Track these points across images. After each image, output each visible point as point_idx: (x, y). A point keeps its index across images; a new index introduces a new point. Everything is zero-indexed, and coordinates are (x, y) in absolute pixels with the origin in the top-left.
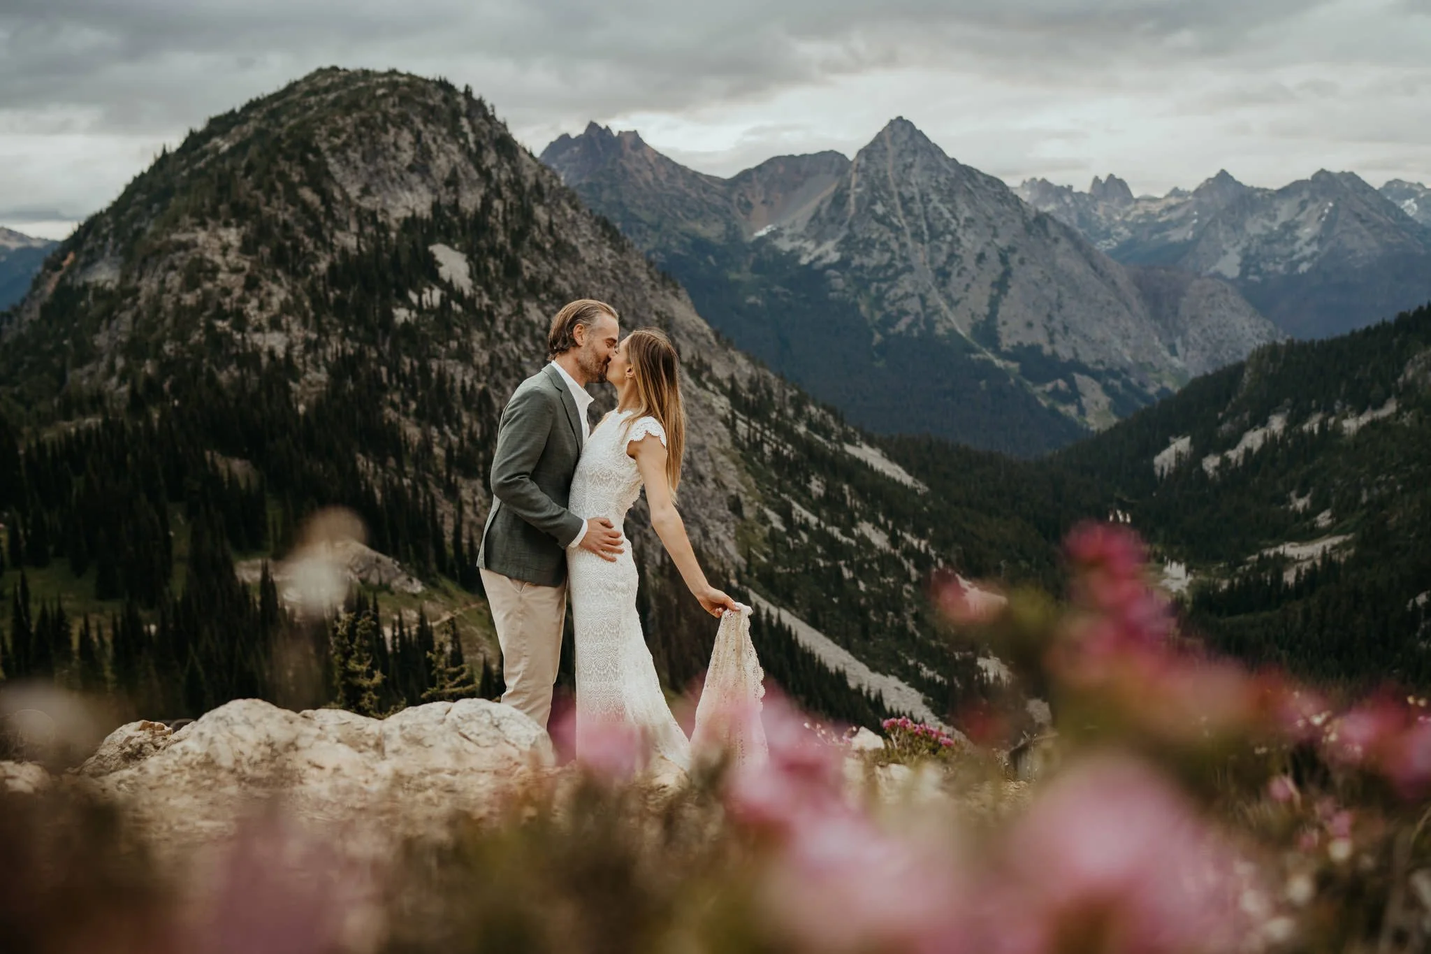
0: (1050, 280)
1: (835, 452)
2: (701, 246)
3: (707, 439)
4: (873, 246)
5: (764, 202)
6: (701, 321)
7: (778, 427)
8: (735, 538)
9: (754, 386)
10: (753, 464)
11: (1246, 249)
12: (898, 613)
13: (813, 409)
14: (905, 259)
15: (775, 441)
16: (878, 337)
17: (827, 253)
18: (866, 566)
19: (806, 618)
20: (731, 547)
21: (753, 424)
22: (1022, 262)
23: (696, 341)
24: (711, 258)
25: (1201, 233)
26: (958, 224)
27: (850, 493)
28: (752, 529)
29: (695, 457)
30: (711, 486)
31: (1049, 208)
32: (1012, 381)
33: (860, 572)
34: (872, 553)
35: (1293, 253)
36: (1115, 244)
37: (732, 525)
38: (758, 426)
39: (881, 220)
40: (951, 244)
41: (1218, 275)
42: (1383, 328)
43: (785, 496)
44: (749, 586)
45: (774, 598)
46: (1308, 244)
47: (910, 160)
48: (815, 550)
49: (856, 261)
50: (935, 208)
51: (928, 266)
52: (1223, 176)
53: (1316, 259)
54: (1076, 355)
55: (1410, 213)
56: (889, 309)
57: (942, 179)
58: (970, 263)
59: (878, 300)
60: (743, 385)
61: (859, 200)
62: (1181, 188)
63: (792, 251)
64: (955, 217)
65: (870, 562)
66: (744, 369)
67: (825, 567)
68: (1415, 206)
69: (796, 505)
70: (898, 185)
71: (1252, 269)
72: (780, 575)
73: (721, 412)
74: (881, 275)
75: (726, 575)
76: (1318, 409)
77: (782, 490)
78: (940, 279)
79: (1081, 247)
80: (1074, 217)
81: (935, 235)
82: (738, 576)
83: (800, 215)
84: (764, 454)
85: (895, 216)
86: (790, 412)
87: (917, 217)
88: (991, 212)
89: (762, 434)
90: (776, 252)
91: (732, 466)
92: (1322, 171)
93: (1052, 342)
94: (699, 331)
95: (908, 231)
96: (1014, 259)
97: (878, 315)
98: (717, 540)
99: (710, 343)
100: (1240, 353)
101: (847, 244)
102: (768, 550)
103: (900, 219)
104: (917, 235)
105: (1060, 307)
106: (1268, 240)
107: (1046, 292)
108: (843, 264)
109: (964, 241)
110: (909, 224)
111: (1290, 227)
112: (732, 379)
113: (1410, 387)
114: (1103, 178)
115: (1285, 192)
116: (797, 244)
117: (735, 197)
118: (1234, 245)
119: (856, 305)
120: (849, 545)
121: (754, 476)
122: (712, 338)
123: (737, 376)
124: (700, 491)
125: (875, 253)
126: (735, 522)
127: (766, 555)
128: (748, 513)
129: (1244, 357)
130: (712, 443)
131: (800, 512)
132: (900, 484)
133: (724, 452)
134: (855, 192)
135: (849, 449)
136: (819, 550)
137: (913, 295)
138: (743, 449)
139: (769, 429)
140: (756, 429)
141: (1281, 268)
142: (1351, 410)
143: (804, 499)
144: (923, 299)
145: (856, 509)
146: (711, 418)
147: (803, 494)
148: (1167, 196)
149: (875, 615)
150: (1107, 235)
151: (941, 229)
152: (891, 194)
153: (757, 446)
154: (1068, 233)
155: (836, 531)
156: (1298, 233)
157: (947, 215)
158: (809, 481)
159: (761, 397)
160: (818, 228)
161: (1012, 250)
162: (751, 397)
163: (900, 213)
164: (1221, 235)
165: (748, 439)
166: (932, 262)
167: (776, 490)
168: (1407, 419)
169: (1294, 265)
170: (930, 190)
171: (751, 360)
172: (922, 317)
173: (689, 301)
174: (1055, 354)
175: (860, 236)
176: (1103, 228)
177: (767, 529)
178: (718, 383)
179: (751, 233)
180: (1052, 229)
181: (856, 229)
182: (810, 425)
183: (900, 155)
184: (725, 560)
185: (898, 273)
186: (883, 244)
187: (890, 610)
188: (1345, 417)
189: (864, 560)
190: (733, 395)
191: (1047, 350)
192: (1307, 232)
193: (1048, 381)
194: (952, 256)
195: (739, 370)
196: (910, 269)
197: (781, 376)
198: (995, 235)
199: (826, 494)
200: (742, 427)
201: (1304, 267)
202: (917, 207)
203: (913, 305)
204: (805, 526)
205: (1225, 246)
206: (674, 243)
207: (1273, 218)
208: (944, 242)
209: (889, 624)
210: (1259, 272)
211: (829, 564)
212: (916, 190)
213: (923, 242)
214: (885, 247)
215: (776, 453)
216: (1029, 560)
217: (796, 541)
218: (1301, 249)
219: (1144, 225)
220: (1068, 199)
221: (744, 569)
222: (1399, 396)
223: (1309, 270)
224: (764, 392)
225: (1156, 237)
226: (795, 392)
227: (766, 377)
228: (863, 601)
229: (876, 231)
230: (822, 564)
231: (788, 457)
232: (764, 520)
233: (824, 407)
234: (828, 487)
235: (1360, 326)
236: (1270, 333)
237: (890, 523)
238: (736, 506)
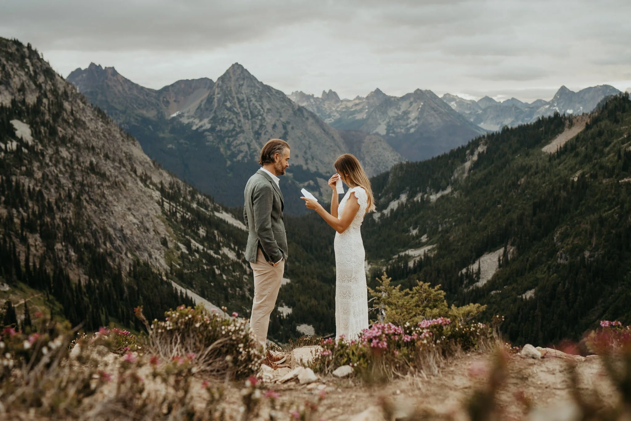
0: (305, 137)
1: (210, 216)
2: (145, 121)
3: (150, 211)
4: (226, 121)
5: (175, 101)
6: (146, 156)
7: (183, 205)
8: (165, 257)
9: (172, 186)
10: (172, 222)
11: (389, 123)
12: (241, 289)
13: (200, 196)
14: (240, 127)
15: (182, 212)
16: (229, 163)
17: (205, 124)
18: (226, 268)
19: (198, 293)
20: (163, 262)
21: (172, 204)
22: (293, 128)
23: (144, 166)
24: (150, 127)
25: (369, 115)
26: (264, 111)
27: (218, 234)
28: (172, 252)
29: (144, 220)
30: (152, 233)
31: (304, 104)
32: (290, 181)
33: (223, 270)
34: (229, 262)
35: (408, 124)
36: (333, 120)
37: (163, 252)
38: (174, 205)
39: (229, 109)
40: (261, 120)
41: (377, 134)
42: (445, 156)
43: (187, 237)
44: (172, 279)
45: (183, 285)
46: (413, 120)
47: (242, 82)
48: (202, 261)
49: (218, 128)
50: (253, 104)
51: (251, 130)
52: (378, 91)
53: (417, 127)
54: (318, 169)
55: (454, 108)
56: (234, 150)
57: (256, 91)
58: (269, 129)
59: (228, 146)
60: (167, 186)
61: (219, 100)
62: (360, 96)
63: (188, 124)
64: (262, 108)
65: (228, 266)
66: (167, 178)
67: (207, 269)
68: (455, 105)
69: (193, 241)
70: (236, 94)
71: (391, 131)
72: (186, 274)
73: (156, 198)
74: (230, 134)
75: (161, 275)
76: (420, 191)
77: (186, 234)
78: (256, 136)
79: (318, 122)
80: (315, 109)
81: (254, 116)
82: (166, 275)
83: (192, 107)
84: (177, 218)
85: (236, 108)
86: (189, 198)
87: (246, 108)
88: (278, 106)
89: (176, 208)
90: (181, 124)
91: (162, 224)
92: (418, 90)
93: (307, 164)
94: (145, 161)
95: (241, 114)
96: (289, 127)
97: (229, 153)
98: (156, 259)
99: (150, 166)
100: (387, 167)
101: (214, 120)
102: (180, 262)
103: (237, 109)
104: (246, 116)
105: (310, 148)
106: (397, 119)
107: (303, 142)
108: (212, 129)
109: (267, 119)
110: (242, 112)
111: (406, 113)
112: (161, 183)
113: (456, 181)
114: (327, 91)
115: (403, 98)
116: (191, 120)
117: (161, 99)
118: (383, 121)
119: (218, 148)
120: (218, 258)
121: (172, 228)
122: (152, 164)
123: (164, 182)
124: (147, 236)
125: (227, 125)
126: (164, 250)
127: (179, 265)
128: (171, 245)
129: (389, 169)
130: (152, 213)
131: (195, 244)
132: (241, 230)
133: (158, 217)
134: (217, 97)
135: (217, 214)
136: (204, 261)
137: (244, 143)
138: (167, 215)
139: (179, 206)
140: (173, 206)
141: (403, 131)
142: (433, 191)
143: (196, 238)
144: (249, 145)
145: (221, 242)
146: (152, 201)
147: (196, 235)
148: (354, 100)
149: (231, 290)
150: (329, 116)
151: (256, 113)
152: (233, 98)
153: (174, 214)
154: (313, 116)
155: (211, 252)
156: (409, 116)
157: (259, 107)
158: (198, 230)
159: (175, 191)
160: (200, 113)
161: (288, 123)
162: (170, 191)
163: (238, 106)
164: (378, 116)
165: (170, 211)
166: (252, 128)
167: (183, 234)
168: (456, 195)
169: (408, 129)
170: (251, 96)
171: (170, 174)
172: (249, 153)
173: (140, 147)
174: (308, 169)
175: (220, 117)
176: (327, 113)
177: (179, 253)
178: (154, 185)
179: (170, 115)
180: (306, 114)
181: (218, 113)
182: (198, 203)
183: (237, 80)
184: (160, 268)
185: (238, 133)
186: (230, 120)
187: (238, 287)
188: (431, 194)
189: (225, 265)
190: (162, 190)
191: (305, 167)
192: (413, 115)
193: (306, 181)
194: (261, 126)
195: (165, 179)
196: (243, 132)
197: (184, 181)
198: (281, 116)
199: (207, 235)
200: (166, 206)
201: (412, 130)
202: (245, 104)
203: (245, 148)
204: (197, 251)
205: (379, 121)
206: (133, 120)
207: (399, 109)
208: (258, 119)
209: (237, 294)
210: (394, 132)
211: (209, 268)
212: (244, 96)
213: (248, 119)
214: (231, 121)
215: (183, 217)
216: (299, 262)
217: (193, 257)
218: (411, 123)
219: (345, 112)
220: (312, 100)
221: (169, 272)
222: (452, 184)
223: (415, 131)
224: (176, 189)
225: (350, 117)
226: (191, 189)
227: (177, 182)
228: (225, 284)
229: (226, 114)
230: (205, 267)
231: (188, 219)
232: (178, 248)
233: (205, 195)
234: (207, 232)
235: (436, 155)
236: (399, 158)
237: (236, 248)
238: (164, 242)
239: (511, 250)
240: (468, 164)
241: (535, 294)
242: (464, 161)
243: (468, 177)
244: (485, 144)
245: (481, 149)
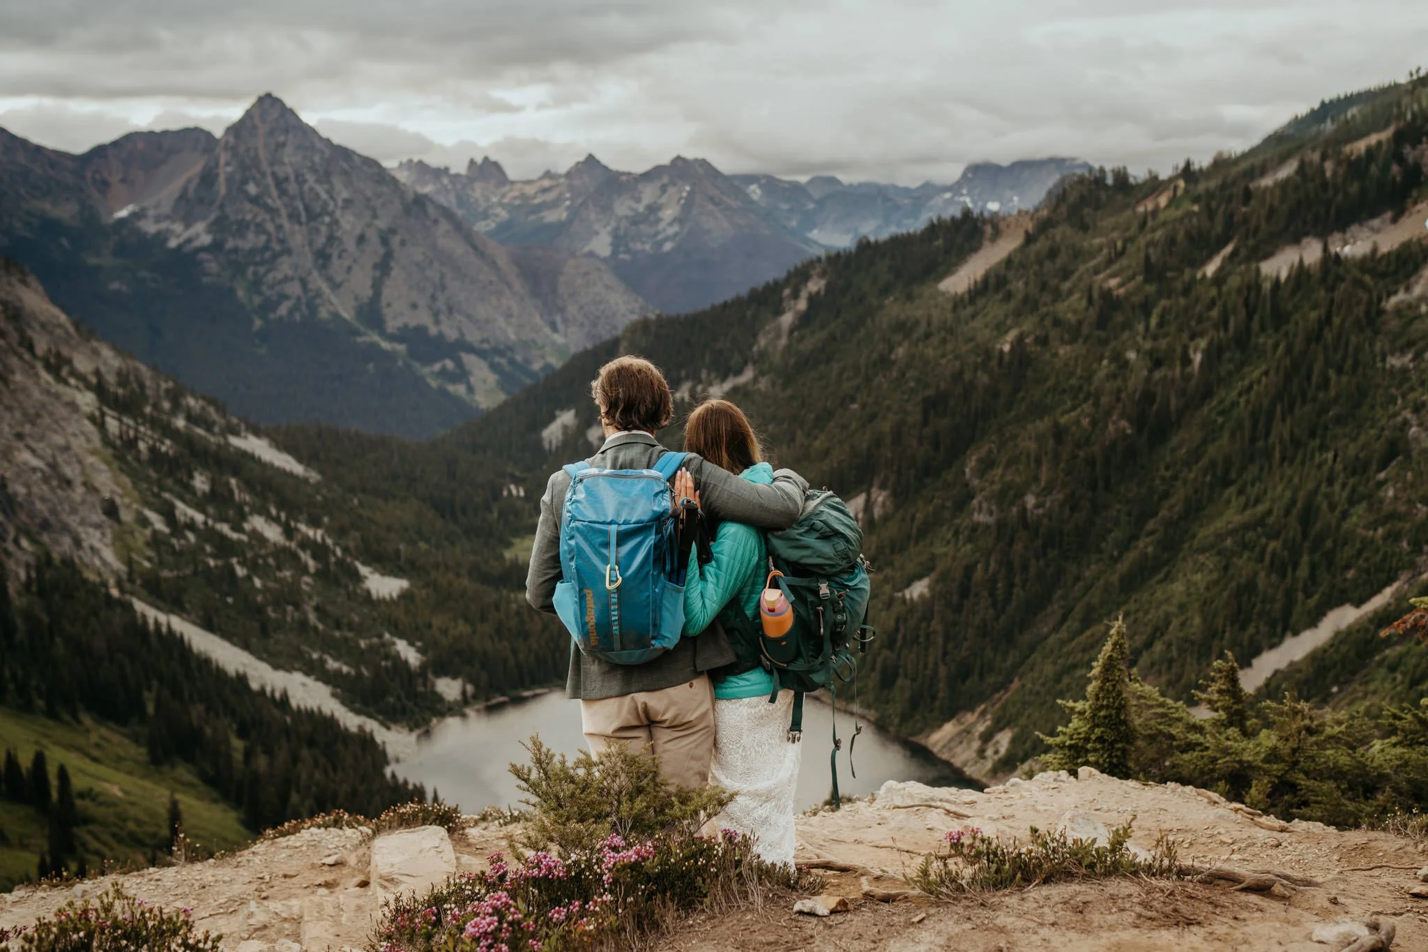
0: (431, 262)
1: (219, 446)
2: (51, 227)
3: (72, 439)
4: (247, 228)
5: (123, 181)
6: (56, 311)
7: (154, 423)
8: (113, 544)
9: (123, 379)
10: (127, 463)
11: (616, 229)
12: (297, 606)
13: (191, 402)
14: (282, 241)
15: (152, 438)
16: (258, 323)
17: (198, 236)
18: (260, 561)
19: (198, 621)
20: (109, 555)
21: (125, 420)
22: (403, 243)
23: (51, 333)
24: (64, 241)
25: (574, 213)
26: (336, 205)
27: (238, 487)
28: (132, 533)
29: (60, 459)
30: (80, 490)
31: (428, 189)
32: (400, 363)
33: (254, 568)
34: (266, 547)
35: (657, 233)
36: (493, 225)
37: (108, 531)
38: (131, 422)
39: (255, 200)
40: (329, 225)
41: (591, 254)
42: (738, 303)
43: (167, 495)
44: (132, 594)
45: (161, 604)
46: (671, 224)
47: (282, 139)
48: (203, 549)
49: (230, 244)
50: (311, 189)
51: (307, 249)
52: (591, 160)
53: (677, 239)
54: (462, 334)
55: (755, 197)
56: (268, 293)
57: (317, 159)
58: (350, 244)
59: (256, 284)
60: (111, 379)
61: (230, 180)
62: (553, 171)
63: (158, 234)
64: (332, 198)
65: (264, 558)
66: (111, 361)
67: (216, 567)
68: (759, 191)
69: (180, 505)
70: (272, 164)
71: (622, 249)
72: (166, 579)
73: (87, 409)
74: (258, 258)
75: (105, 584)
76: (687, 378)
77: (162, 488)
78: (320, 262)
79: (459, 226)
80: (452, 198)
81: (312, 216)
82: (119, 584)
83: (166, 193)
84: (139, 452)
85: (270, 197)
86: (166, 405)
87: (293, 198)
88: (369, 193)
89: (136, 430)
90: (141, 236)
91: (103, 467)
92: (678, 158)
93: (437, 322)
94: (55, 321)
95: (284, 212)
96: (395, 241)
97: (257, 300)
98: (92, 548)
99: (67, 332)
100: (615, 327)
101: (219, 226)
102: (150, 553)
103: (274, 200)
104: (295, 217)
105: (443, 287)
106: (636, 220)
107: (429, 273)
108: (216, 247)
109: (343, 222)
110: (286, 206)
111: (653, 209)
112: (97, 373)
113: (763, 355)
114: (479, 160)
115: (647, 176)
116: (164, 225)
117: (89, 174)
118: (605, 226)
119: (232, 291)
120: (240, 542)
121: (128, 475)
122: (71, 330)
123: (103, 369)
124: (68, 497)
125: (251, 236)
126: (111, 527)
127: (149, 559)
128: (127, 516)
129: (619, 332)
130: (78, 444)
131: (184, 511)
132: (290, 475)
133: (94, 452)
134: (224, 171)
135: (234, 441)
136: (208, 548)
137: (292, 279)
138: (114, 447)
139: (143, 424)
140: (129, 427)
141: (648, 247)
142: (716, 378)
143: (188, 496)
144: (304, 283)
145: (246, 503)
146: (76, 416)
147: (186, 493)
148: (541, 178)
149: (274, 611)
150: (485, 216)
151: (318, 210)
152: (263, 174)
153: (131, 444)
154: (448, 214)
155: (225, 528)
156: (661, 214)
157: (324, 196)
158: (191, 477)
159: (133, 391)
160: (186, 208)
161: (393, 231)
162: (120, 391)
163: (275, 193)
164: (593, 216)
165: (121, 437)
166: (311, 244)
167: (156, 490)
168: (763, 384)
169: (660, 244)
170: (305, 171)
171: (119, 351)
172: (304, 300)
173: (40, 289)
174: (441, 336)
175: (232, 218)
176: (481, 209)
177: (148, 532)
178: (81, 377)
179: (111, 212)
180: (431, 210)
181: (228, 210)
182: (190, 418)
183: (271, 133)
184: (103, 569)
185: (276, 256)
186: (258, 225)
187: (288, 603)
188: (711, 384)
189: (257, 556)
190: (100, 389)
191: (433, 330)
192: (668, 213)
193: (436, 360)
194: (331, 238)
195: (105, 363)
196: (288, 252)
197: (154, 368)
198: (375, 216)
199: (213, 490)
200: (112, 425)
201: (668, 246)
202: (292, 188)
203: (294, 289)
204: (191, 526)
205: (596, 227)
206: (18, 225)
207: (638, 200)
208: (323, 223)
209: (289, 619)
210: (628, 251)
211: (220, 563)
212: (289, 170)
213: (300, 223)
214: (260, 228)
215: (153, 450)
216: (427, 541)
217: (183, 542)
218: (664, 230)
219: (519, 206)
220: (445, 181)
221: (124, 577)
222: (755, 363)
223: (673, 249)
224: (135, 385)
225: (532, 218)
226: (170, 384)
227: (136, 370)
228: (259, 598)
229: (249, 212)
230: (212, 563)
231: (167, 453)
232: (144, 522)
233: (204, 398)
234: (213, 482)
235: (719, 300)
236: (641, 308)
237: (283, 516)
238: (111, 510)
239: (880, 497)
240: (787, 319)
241: (931, 587)
242: (779, 312)
243: (788, 348)
244: (823, 274)
245: (815, 285)
